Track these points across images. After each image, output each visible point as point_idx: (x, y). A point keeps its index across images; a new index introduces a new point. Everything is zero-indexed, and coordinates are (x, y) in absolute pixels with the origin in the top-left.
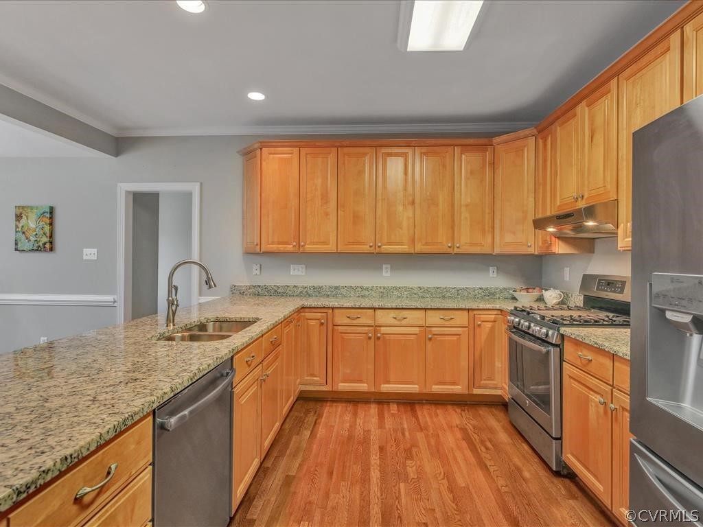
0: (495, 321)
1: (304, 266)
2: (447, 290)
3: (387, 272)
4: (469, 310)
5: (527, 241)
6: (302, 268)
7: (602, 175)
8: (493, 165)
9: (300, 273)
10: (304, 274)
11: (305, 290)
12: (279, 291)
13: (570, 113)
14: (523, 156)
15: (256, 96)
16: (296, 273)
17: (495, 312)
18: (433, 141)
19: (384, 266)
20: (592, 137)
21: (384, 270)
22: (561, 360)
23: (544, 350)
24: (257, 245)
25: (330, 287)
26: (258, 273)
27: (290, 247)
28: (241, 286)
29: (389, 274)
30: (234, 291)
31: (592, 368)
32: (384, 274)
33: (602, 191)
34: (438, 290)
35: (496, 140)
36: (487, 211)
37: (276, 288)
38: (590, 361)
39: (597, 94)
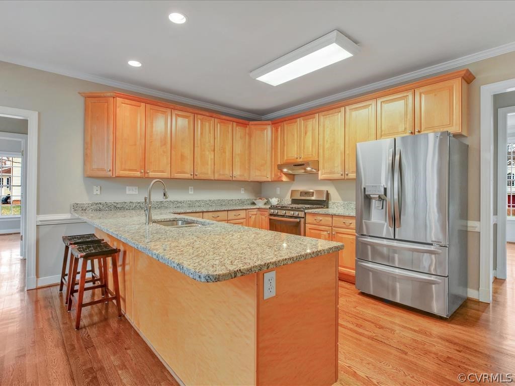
0: (256, 215)
1: (137, 187)
2: (223, 201)
3: (191, 191)
4: (246, 209)
5: (266, 175)
6: (136, 189)
7: (311, 149)
8: (250, 136)
9: (134, 193)
10: (137, 193)
11: (139, 204)
12: (118, 206)
13: (294, 120)
14: (264, 134)
15: (134, 64)
16: (131, 192)
17: (256, 210)
18: (224, 117)
19: (190, 188)
20: (306, 133)
21: (190, 190)
22: (305, 223)
23: (298, 220)
24: (110, 171)
25: (157, 202)
26: (98, 192)
27: (138, 174)
28: (83, 204)
29: (192, 193)
30: (76, 209)
31: (322, 223)
32: (190, 193)
33: (311, 156)
34: (219, 202)
35: (251, 123)
36: (247, 158)
37: (115, 205)
38: (321, 220)
39: (309, 117)
